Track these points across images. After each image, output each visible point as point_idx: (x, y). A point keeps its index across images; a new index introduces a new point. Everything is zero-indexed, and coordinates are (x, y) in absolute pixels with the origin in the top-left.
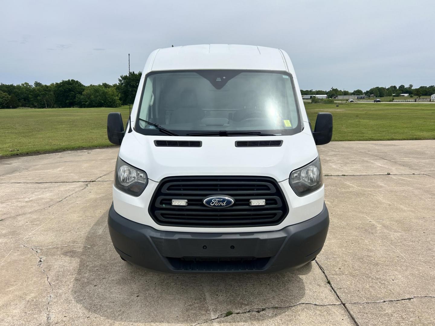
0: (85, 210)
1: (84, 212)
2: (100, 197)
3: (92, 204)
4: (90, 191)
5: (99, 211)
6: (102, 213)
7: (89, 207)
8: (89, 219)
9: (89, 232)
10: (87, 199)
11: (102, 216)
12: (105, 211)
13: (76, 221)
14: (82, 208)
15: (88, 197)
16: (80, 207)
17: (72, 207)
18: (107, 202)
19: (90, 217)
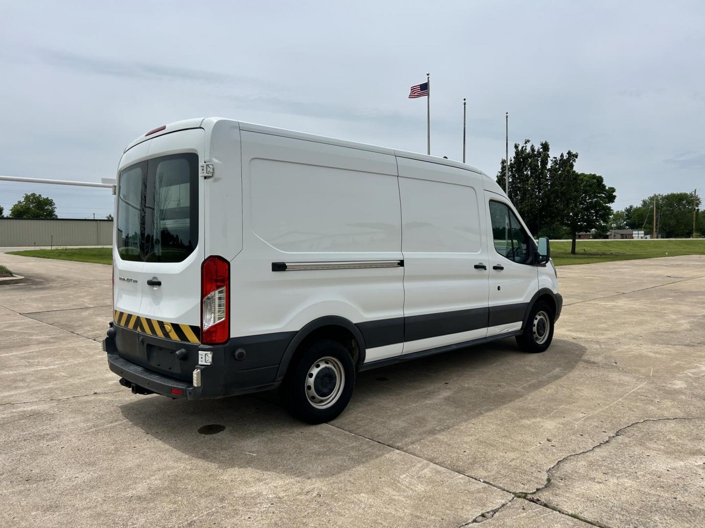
0: (570, 398)
1: (571, 396)
2: (535, 417)
3: (555, 405)
4: (550, 444)
5: (549, 391)
6: (546, 387)
7: (563, 402)
8: (566, 385)
9: (570, 371)
10: (562, 420)
11: (547, 384)
12: (540, 389)
13: (585, 386)
14: (575, 402)
15: (559, 423)
16: (577, 404)
17: (592, 409)
18: (529, 404)
19: (565, 386)
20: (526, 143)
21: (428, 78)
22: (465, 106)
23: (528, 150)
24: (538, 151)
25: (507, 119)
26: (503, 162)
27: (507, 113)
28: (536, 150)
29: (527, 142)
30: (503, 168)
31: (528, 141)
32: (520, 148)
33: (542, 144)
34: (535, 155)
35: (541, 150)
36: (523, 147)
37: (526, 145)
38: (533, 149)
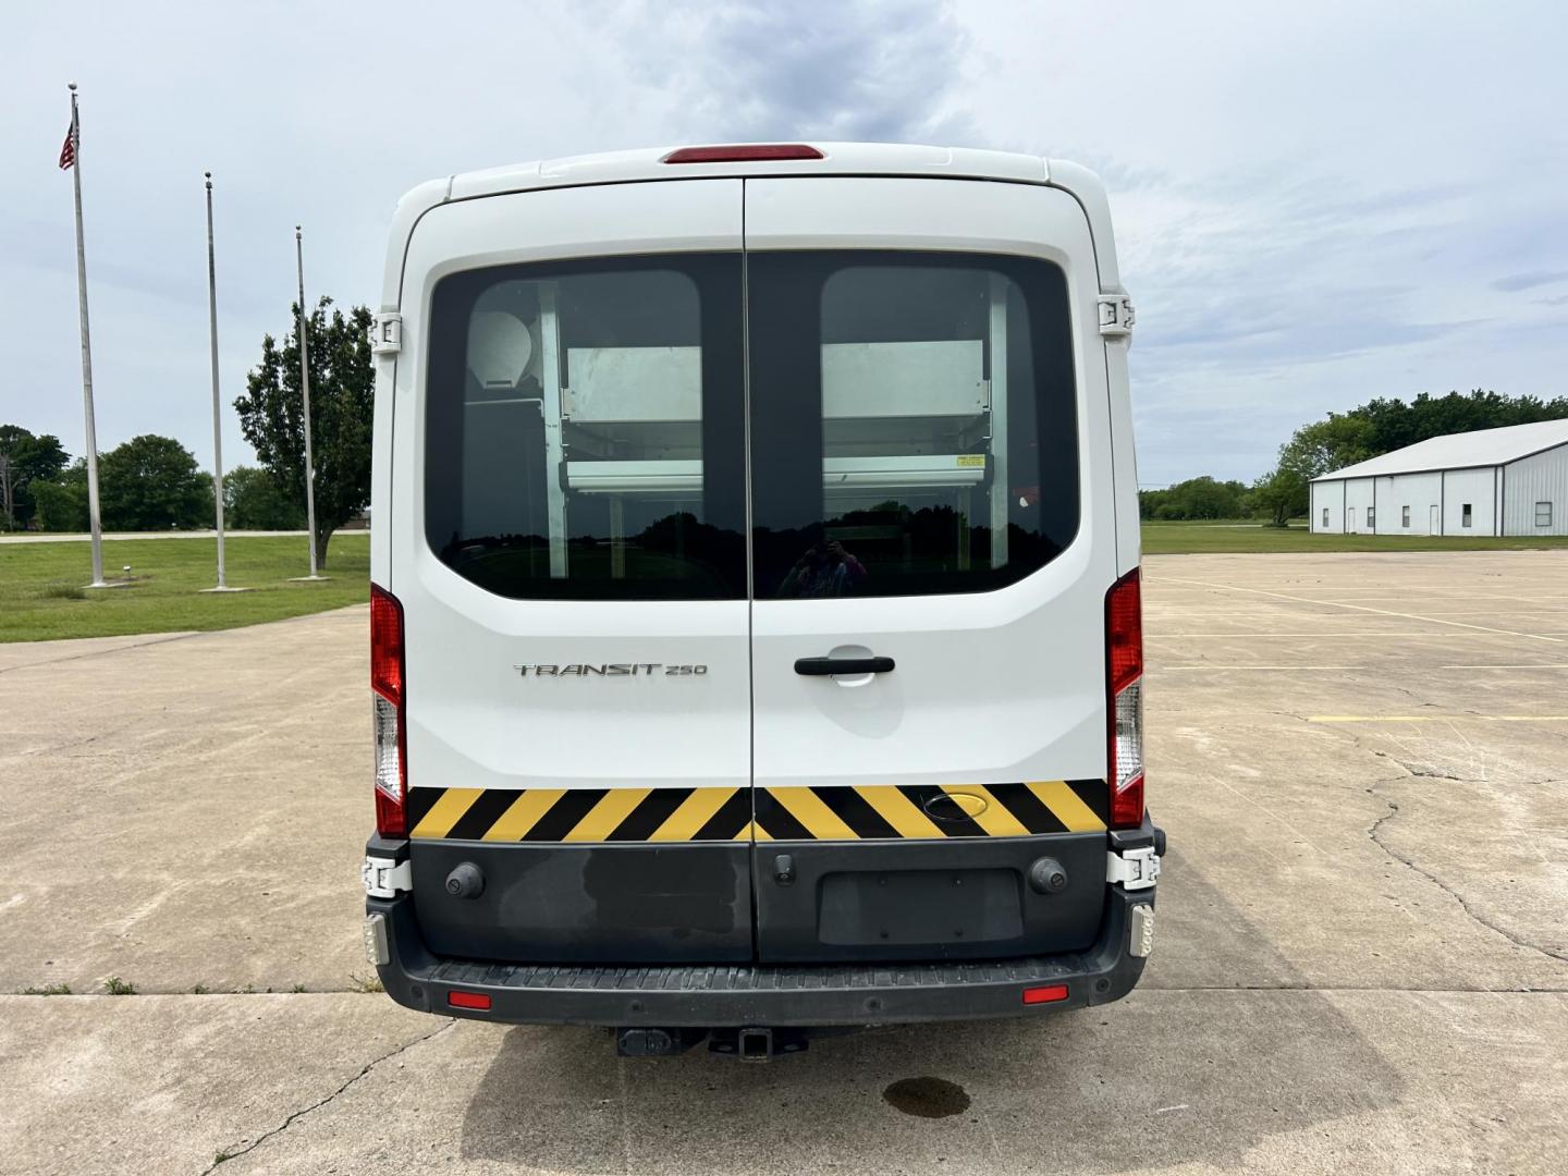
20: (322, 304)
21: (73, 96)
22: (209, 193)
23: (329, 323)
24: (350, 328)
25: (299, 242)
26: (269, 343)
27: (298, 228)
28: (346, 324)
29: (326, 301)
30: (271, 358)
31: (329, 301)
32: (308, 314)
33: (356, 313)
34: (346, 337)
35: (355, 325)
36: (316, 314)
37: (325, 309)
38: (339, 322)
